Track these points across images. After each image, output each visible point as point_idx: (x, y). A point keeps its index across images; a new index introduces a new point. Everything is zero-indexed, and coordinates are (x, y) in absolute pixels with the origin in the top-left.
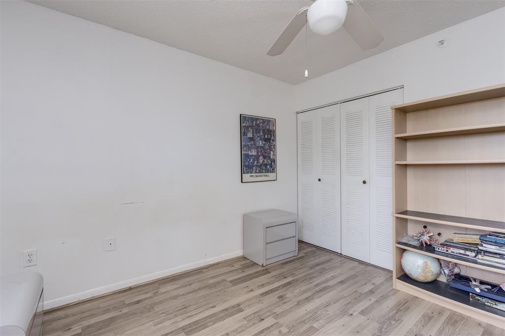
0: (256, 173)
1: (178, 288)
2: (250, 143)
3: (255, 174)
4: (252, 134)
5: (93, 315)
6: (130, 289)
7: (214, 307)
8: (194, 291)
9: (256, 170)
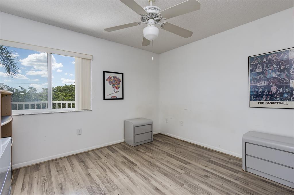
0: (266, 100)
1: (195, 150)
2: (258, 77)
3: (265, 102)
4: (261, 69)
5: (170, 141)
6: (186, 142)
7: (185, 158)
8: (191, 152)
9: (267, 98)
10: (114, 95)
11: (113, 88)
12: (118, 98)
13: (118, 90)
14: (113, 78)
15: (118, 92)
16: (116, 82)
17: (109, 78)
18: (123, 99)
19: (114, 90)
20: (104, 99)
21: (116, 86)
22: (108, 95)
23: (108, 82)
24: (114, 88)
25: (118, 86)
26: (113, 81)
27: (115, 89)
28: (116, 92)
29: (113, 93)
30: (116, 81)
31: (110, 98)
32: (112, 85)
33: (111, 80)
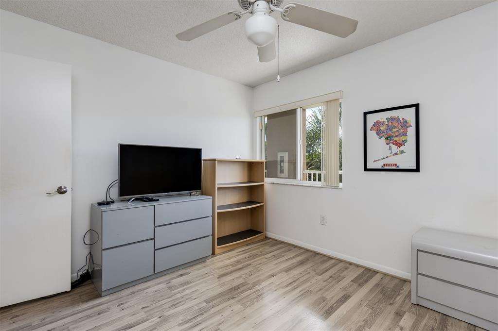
10: (392, 160)
11: (388, 144)
12: (400, 168)
13: (402, 148)
14: (388, 122)
15: (402, 152)
16: (395, 130)
17: (377, 125)
18: (417, 170)
19: (390, 148)
20: (366, 169)
21: (395, 139)
22: (374, 161)
23: (374, 132)
24: (391, 144)
25: (403, 138)
26: (387, 129)
27: (394, 147)
28: (396, 154)
29: (387, 157)
30: (395, 127)
31: (380, 168)
32: (384, 138)
33: (382, 128)
